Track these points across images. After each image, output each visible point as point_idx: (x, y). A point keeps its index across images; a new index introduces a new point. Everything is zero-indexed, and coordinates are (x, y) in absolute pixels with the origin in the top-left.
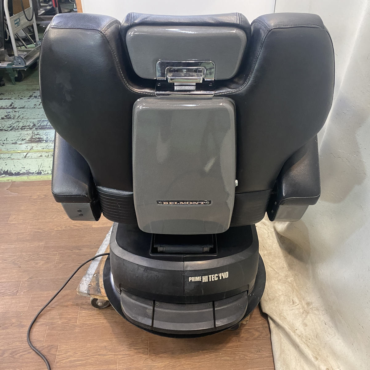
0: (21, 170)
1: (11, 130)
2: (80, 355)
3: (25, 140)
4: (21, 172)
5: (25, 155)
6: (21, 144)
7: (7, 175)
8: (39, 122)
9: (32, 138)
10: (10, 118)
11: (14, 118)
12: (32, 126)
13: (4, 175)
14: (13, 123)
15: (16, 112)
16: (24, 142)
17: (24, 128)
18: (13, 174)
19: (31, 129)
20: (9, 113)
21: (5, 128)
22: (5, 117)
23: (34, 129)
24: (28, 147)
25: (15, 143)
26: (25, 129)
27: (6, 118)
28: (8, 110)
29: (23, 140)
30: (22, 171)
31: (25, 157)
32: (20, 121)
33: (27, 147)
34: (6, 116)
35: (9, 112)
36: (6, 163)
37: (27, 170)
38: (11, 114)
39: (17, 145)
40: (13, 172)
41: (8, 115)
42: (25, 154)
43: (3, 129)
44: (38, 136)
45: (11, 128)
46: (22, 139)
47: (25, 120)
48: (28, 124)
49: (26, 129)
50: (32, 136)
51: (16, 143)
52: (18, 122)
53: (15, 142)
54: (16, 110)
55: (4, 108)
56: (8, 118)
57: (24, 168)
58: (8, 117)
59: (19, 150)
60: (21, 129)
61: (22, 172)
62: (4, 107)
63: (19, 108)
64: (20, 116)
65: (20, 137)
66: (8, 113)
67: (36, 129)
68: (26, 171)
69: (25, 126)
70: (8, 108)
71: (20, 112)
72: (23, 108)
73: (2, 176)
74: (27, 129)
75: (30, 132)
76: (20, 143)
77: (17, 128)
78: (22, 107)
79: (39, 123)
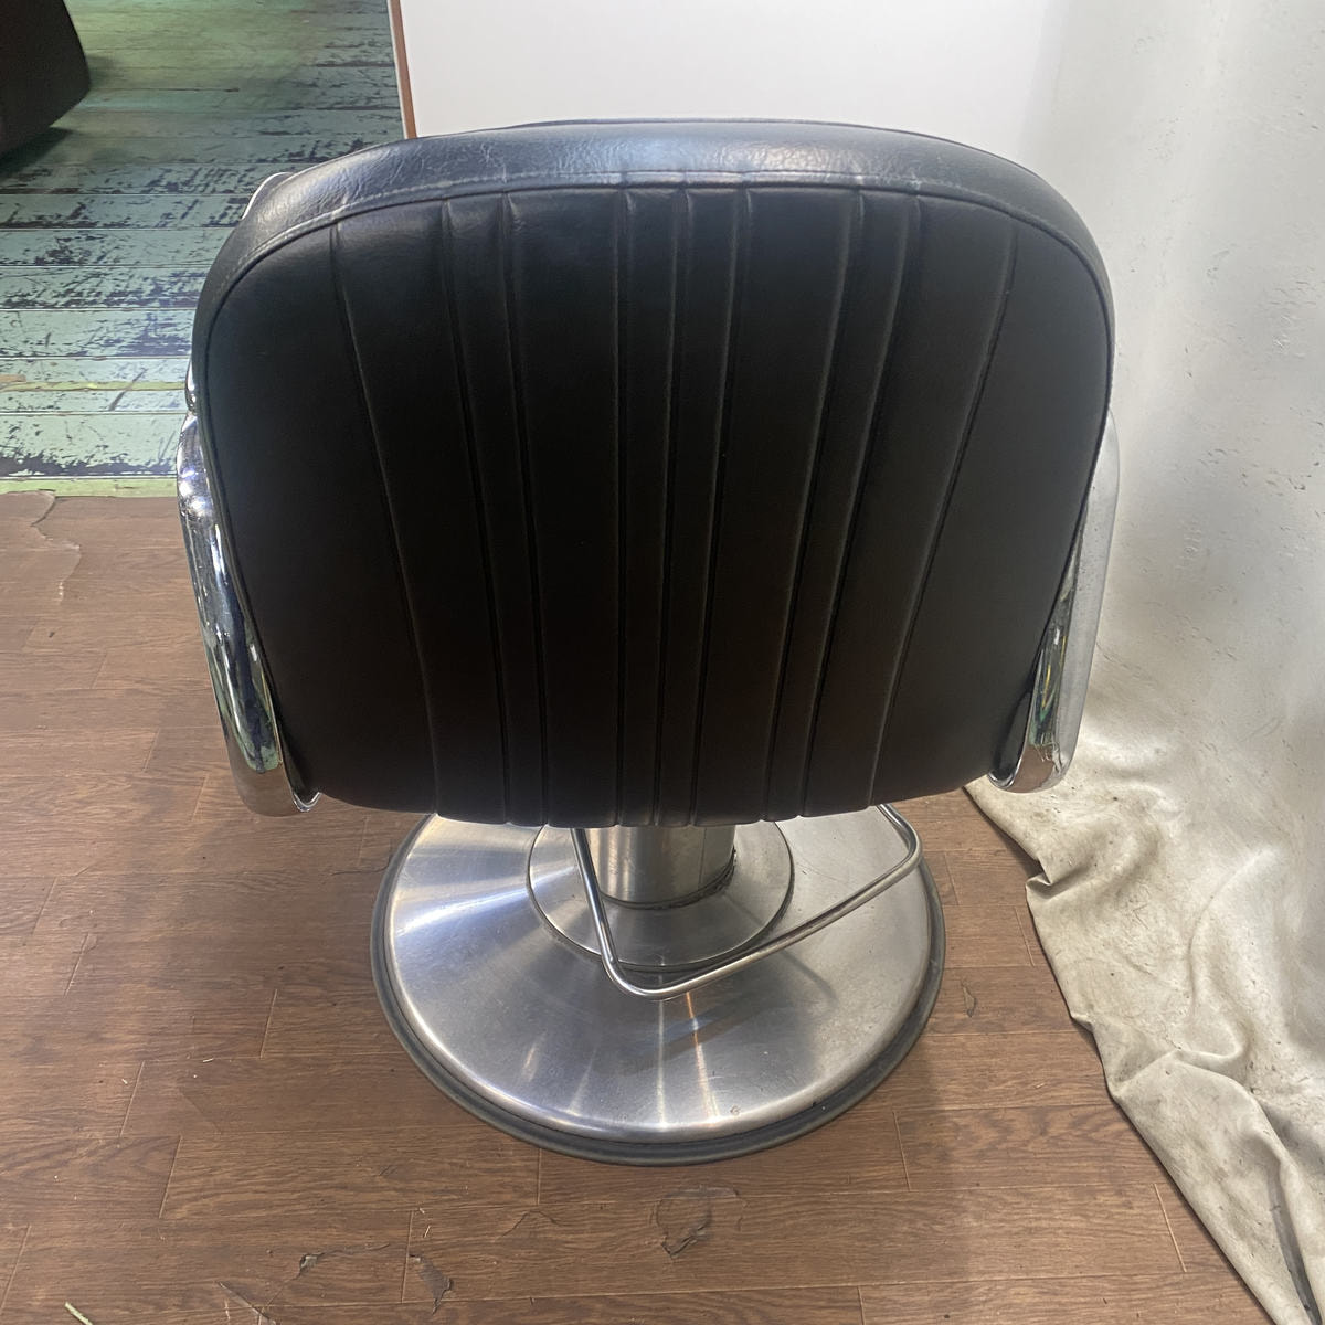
0: (92, 457)
1: (67, 305)
2: (263, 1183)
3: (119, 345)
4: (93, 463)
5: (111, 401)
6: (102, 358)
7: (37, 473)
8: (174, 279)
9: (144, 337)
10: (69, 261)
11: (81, 263)
12: (148, 292)
13: (25, 473)
14: (77, 280)
15: (93, 238)
16: (113, 350)
17: (116, 299)
18: (63, 470)
19: (143, 303)
20: (68, 244)
21: (47, 297)
22: (51, 256)
23: (156, 304)
24: (127, 371)
25: (78, 354)
26: (121, 301)
27: (53, 262)
28: (64, 233)
29: (109, 343)
30: (95, 458)
31: (113, 406)
32: (106, 274)
33: (123, 368)
34: (53, 253)
35: (68, 240)
36: (37, 426)
37: (114, 455)
38: (72, 246)
39: (84, 362)
40: (63, 463)
41: (62, 251)
42: (113, 396)
43: (38, 300)
44: (168, 332)
45: (67, 299)
46: (107, 341)
47: (125, 270)
48: (133, 287)
49: (123, 305)
50: (146, 331)
51: (83, 354)
52: (97, 275)
53: (79, 349)
54: (94, 232)
55: (49, 225)
56: (61, 262)
57: (106, 447)
58: (62, 257)
59: (90, 382)
60: (105, 302)
61: (97, 463)
62: (50, 220)
63: (106, 226)
64: (108, 256)
65: (100, 334)
66: (62, 242)
67: (165, 303)
68: (113, 459)
69: (121, 293)
70: (62, 225)
71: (108, 239)
72: (120, 225)
73: (20, 473)
74: (130, 303)
75: (140, 314)
76: (98, 353)
77: (91, 299)
78: (116, 220)
79: (175, 283)
